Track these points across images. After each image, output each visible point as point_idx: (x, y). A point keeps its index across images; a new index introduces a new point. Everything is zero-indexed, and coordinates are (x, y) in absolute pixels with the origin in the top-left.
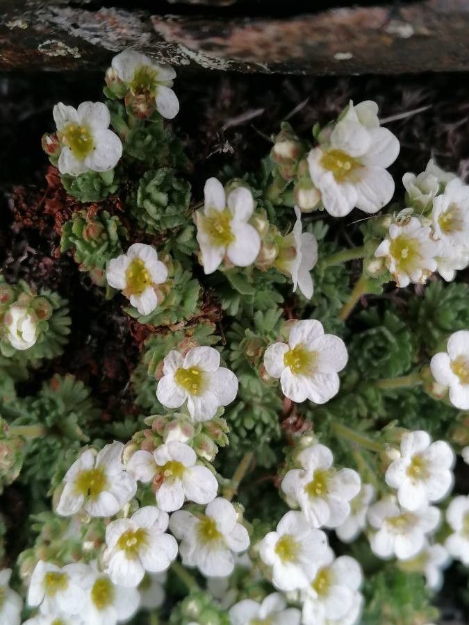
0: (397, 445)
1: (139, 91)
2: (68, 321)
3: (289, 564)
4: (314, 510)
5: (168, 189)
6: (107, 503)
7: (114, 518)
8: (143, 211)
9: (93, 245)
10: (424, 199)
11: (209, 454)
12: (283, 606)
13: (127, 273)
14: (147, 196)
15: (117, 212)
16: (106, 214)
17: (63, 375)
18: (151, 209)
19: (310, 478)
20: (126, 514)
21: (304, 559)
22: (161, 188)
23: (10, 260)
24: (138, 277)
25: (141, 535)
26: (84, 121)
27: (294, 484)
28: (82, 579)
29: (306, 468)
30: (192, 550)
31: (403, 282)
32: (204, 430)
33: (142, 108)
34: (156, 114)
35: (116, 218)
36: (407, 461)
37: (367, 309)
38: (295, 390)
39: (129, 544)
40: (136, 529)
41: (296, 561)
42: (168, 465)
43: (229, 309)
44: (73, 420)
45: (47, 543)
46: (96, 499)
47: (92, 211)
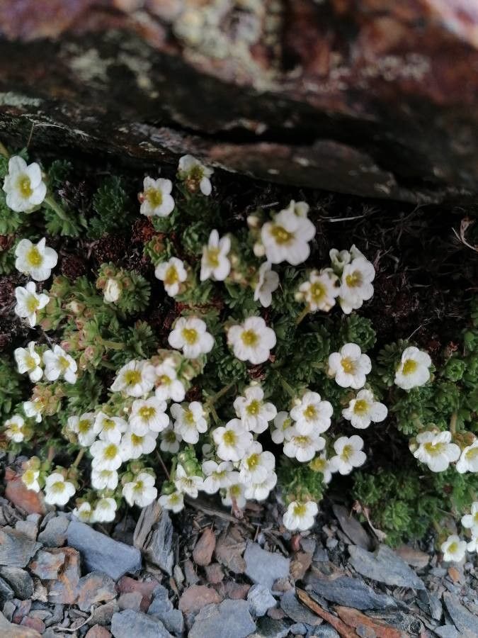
0: (301, 397)
1: (193, 177)
2: (149, 294)
3: (230, 446)
4: (248, 421)
5: (199, 232)
6: (137, 390)
7: (140, 398)
8: (186, 242)
9: (158, 255)
10: (339, 265)
11: (189, 376)
12: (231, 469)
13: (167, 272)
14: (189, 235)
15: (172, 240)
16: (167, 240)
17: (142, 321)
18: (189, 242)
19: (249, 403)
20: (145, 398)
21: (238, 445)
22: (196, 231)
23: (126, 256)
24: (172, 275)
25: (152, 411)
26: (159, 188)
27: (240, 404)
28: (121, 426)
29: (247, 397)
30: (180, 426)
31: (313, 308)
32: (190, 363)
33: (192, 187)
34: (200, 191)
35: (172, 243)
36: (305, 407)
37: (313, 322)
38: (242, 353)
39: (145, 414)
40: (149, 407)
41: (234, 446)
42: (163, 377)
43: (229, 305)
44: (140, 344)
45: (112, 404)
46: (133, 386)
47: (160, 237)
